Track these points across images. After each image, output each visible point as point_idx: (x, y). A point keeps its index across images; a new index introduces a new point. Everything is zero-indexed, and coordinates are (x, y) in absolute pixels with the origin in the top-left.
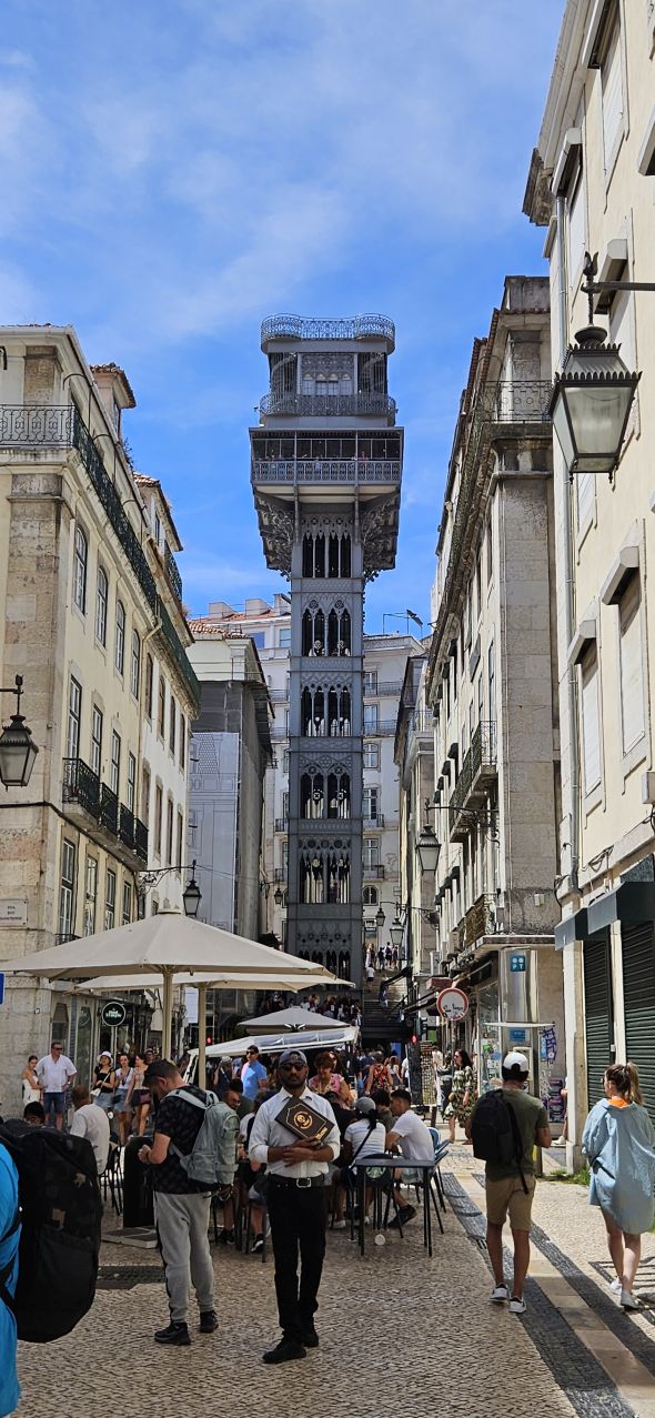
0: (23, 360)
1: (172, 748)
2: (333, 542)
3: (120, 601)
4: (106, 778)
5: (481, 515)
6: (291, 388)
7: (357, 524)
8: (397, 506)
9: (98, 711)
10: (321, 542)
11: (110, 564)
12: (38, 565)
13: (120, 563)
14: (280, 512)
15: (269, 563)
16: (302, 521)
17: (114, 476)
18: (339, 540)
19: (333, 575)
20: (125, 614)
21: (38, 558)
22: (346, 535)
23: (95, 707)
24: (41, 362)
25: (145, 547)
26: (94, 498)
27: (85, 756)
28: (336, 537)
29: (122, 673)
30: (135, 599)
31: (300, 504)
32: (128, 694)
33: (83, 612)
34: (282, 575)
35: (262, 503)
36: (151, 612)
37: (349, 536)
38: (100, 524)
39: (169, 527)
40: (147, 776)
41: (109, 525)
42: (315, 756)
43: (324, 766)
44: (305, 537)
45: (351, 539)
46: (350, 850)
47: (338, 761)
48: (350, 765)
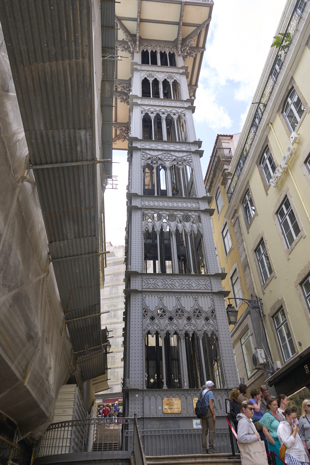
10: (154, 53)
18: (167, 53)
19: (164, 65)
22: (172, 52)
28: (165, 52)
37: (174, 53)
42: (156, 153)
43: (165, 159)
44: (143, 51)
45: (176, 54)
46: (200, 224)
47: (179, 157)
48: (190, 161)
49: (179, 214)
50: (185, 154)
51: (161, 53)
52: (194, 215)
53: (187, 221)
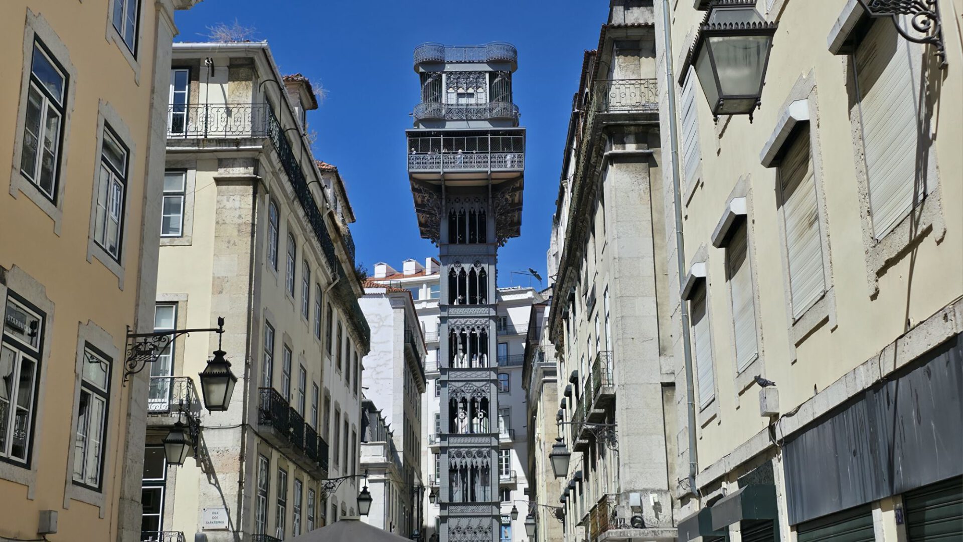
0: (227, 68)
1: (348, 378)
2: (472, 216)
3: (306, 261)
4: (294, 404)
5: (594, 187)
6: (438, 99)
7: (490, 201)
8: (521, 188)
9: (289, 350)
10: (462, 217)
11: (297, 231)
12: (239, 231)
13: (305, 230)
14: (430, 193)
15: (422, 233)
16: (448, 200)
17: (300, 162)
18: (477, 214)
19: (472, 241)
20: (309, 272)
21: (239, 225)
22: (482, 210)
23: (286, 345)
24: (242, 70)
25: (325, 217)
26: (284, 178)
27: (278, 386)
28: (474, 212)
29: (307, 318)
30: (317, 259)
31: (447, 187)
32: (312, 335)
33: (276, 269)
34: (433, 242)
35: (416, 186)
36: (330, 270)
37: (484, 212)
38: (289, 199)
39: (344, 204)
40: (327, 402)
41: (297, 200)
42: (461, 384)
43: (467, 391)
44: (450, 212)
45: (486, 214)
46: (490, 459)
47: (479, 387)
48: (488, 391)
49: (474, 451)
50: (485, 383)
51: (470, 212)
52: (485, 451)
53: (479, 457)
